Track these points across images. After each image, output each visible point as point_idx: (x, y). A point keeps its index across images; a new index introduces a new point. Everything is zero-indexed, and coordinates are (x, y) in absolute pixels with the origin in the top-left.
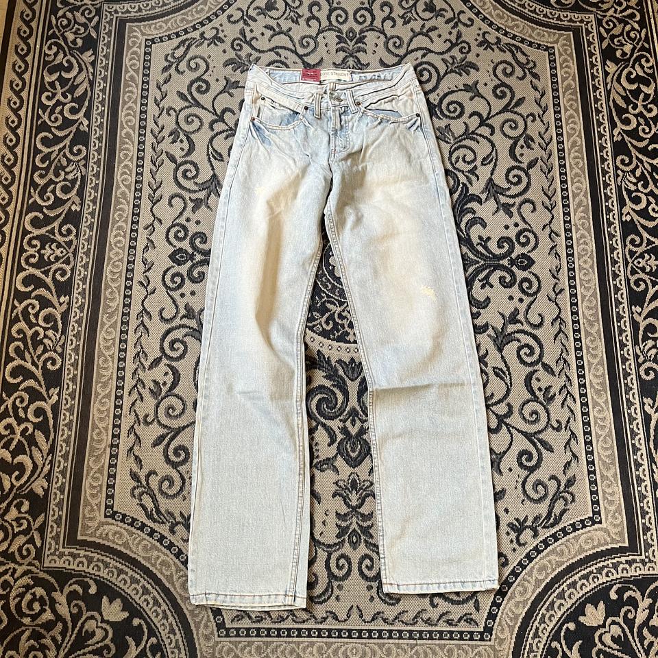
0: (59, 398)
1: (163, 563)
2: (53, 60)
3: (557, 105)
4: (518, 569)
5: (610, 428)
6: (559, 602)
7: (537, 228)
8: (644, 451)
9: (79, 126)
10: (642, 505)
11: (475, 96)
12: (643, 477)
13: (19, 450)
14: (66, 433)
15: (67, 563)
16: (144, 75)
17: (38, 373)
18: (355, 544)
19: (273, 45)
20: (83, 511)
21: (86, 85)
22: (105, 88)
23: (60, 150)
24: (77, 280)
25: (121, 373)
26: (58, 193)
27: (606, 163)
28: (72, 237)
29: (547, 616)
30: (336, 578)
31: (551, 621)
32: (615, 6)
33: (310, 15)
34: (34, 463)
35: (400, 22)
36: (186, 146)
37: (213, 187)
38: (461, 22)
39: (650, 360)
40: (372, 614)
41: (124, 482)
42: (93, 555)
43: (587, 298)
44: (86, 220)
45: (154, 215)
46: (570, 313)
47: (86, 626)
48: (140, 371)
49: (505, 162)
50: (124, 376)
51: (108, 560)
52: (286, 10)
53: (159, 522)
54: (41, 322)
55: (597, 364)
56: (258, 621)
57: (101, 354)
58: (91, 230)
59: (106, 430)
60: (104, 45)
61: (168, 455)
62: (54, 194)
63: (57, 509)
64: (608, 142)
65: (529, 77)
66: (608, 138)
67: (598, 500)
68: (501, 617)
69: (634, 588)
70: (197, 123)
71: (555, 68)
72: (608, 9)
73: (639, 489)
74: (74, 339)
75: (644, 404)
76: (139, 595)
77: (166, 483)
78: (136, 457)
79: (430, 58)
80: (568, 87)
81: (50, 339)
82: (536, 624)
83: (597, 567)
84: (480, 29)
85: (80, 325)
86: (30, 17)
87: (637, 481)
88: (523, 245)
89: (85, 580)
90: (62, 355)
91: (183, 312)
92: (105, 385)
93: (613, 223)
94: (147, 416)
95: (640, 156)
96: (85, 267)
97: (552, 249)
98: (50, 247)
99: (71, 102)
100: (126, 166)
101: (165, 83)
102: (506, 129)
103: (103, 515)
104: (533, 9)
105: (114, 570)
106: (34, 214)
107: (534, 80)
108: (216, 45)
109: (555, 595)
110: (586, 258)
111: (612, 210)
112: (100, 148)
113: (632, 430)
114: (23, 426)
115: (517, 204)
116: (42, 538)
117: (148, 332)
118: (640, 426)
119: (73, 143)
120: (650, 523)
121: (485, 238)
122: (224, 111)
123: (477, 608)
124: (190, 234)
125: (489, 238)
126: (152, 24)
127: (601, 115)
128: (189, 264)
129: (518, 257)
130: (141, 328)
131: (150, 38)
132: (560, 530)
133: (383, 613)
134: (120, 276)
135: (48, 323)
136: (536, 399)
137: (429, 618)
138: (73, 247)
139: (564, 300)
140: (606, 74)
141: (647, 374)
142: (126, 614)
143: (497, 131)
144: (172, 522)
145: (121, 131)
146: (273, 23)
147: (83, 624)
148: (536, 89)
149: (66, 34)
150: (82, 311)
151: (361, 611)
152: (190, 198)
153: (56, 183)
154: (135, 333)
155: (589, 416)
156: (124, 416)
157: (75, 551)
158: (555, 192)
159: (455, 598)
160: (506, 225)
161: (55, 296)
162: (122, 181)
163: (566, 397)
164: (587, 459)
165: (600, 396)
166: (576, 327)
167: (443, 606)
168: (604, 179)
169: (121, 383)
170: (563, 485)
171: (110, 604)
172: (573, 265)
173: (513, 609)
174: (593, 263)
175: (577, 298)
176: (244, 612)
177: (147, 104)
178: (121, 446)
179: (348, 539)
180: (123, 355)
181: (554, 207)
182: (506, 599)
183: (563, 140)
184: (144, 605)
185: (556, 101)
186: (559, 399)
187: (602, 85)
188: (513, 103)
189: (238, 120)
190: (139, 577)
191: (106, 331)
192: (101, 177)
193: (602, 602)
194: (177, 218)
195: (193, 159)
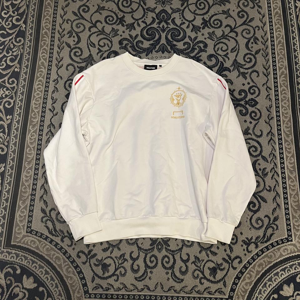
0: (5, 169)
1: (57, 258)
3: (271, 22)
4: (247, 265)
5: (297, 191)
6: (269, 283)
7: (260, 85)
9: (21, 27)
11: (228, 17)
15: (5, 256)
16: (55, 2)
18: (160, 249)
20: (15, 229)
21: (25, 7)
22: (34, 9)
23: (10, 40)
24: (17, 108)
25: (38, 157)
26: (8, 62)
27: (296, 52)
28: (15, 85)
29: (263, 290)
30: (149, 267)
31: (265, 293)
36: (76, 39)
37: (89, 61)
40: (168, 288)
41: (37, 214)
42: (19, 253)
43: (286, 122)
44: (23, 76)
45: (58, 75)
46: (276, 130)
47: (14, 291)
49: (243, 51)
50: (40, 158)
51: (27, 255)
53: (56, 236)
55: (290, 157)
56: (107, 290)
57: (28, 146)
58: (25, 81)
59: (29, 186)
62: (6, 63)
63: (1, 228)
64: (298, 41)
65: (256, 7)
66: (297, 39)
67: (291, 229)
68: (238, 290)
70: (82, 28)
71: (270, 3)
74: (14, 138)
76: (43, 275)
78: (45, 201)
80: (277, 13)
82: (257, 294)
83: (290, 264)
85: (17, 131)
88: (252, 94)
89: (15, 266)
90: (7, 147)
92: (29, 163)
96: (21, 101)
97: (267, 96)
98: (3, 89)
99: (17, 16)
100: (45, 49)
101: (66, 6)
102: (244, 33)
103: (25, 232)
105: (30, 261)
107: (259, 9)
109: (267, 279)
110: (285, 101)
112: (31, 39)
115: (249, 72)
117: (53, 135)
119: (17, 36)
121: (232, 90)
122: (97, 22)
123: (225, 285)
125: (234, 90)
127: (293, 28)
129: (249, 100)
130: (50, 133)
132: (270, 244)
133: (174, 287)
134: (39, 106)
136: (258, 174)
137: (199, 290)
138: (15, 90)
139: (274, 123)
140: (296, 7)
142: (36, 285)
143: (239, 35)
144: (62, 236)
145: (42, 31)
147: (12, 290)
148: (260, 14)
150: (18, 124)
151: (162, 285)
152: (77, 66)
153: (8, 57)
154: (46, 135)
155: (286, 184)
156: (39, 179)
157: (10, 251)
158: (269, 67)
159: (213, 280)
160: (243, 84)
161: (5, 116)
162: (42, 57)
163: (274, 174)
164: (285, 207)
165: (292, 173)
166: (280, 137)
167: (207, 284)
168: (295, 60)
169: (38, 162)
170: (272, 220)
171: (28, 279)
172: (278, 105)
173: (244, 286)
174: (289, 104)
175: (280, 122)
176: (99, 285)
177: (56, 17)
178: (36, 195)
179: (157, 247)
180: (39, 147)
181: (269, 75)
182: (240, 281)
183: (274, 40)
184: (46, 280)
185: (271, 20)
186: (270, 175)
187: (294, 12)
188: (248, 21)
189: (104, 27)
190: (43, 265)
191: (31, 134)
192: (31, 54)
193: (292, 283)
194: (70, 76)
195: (80, 46)
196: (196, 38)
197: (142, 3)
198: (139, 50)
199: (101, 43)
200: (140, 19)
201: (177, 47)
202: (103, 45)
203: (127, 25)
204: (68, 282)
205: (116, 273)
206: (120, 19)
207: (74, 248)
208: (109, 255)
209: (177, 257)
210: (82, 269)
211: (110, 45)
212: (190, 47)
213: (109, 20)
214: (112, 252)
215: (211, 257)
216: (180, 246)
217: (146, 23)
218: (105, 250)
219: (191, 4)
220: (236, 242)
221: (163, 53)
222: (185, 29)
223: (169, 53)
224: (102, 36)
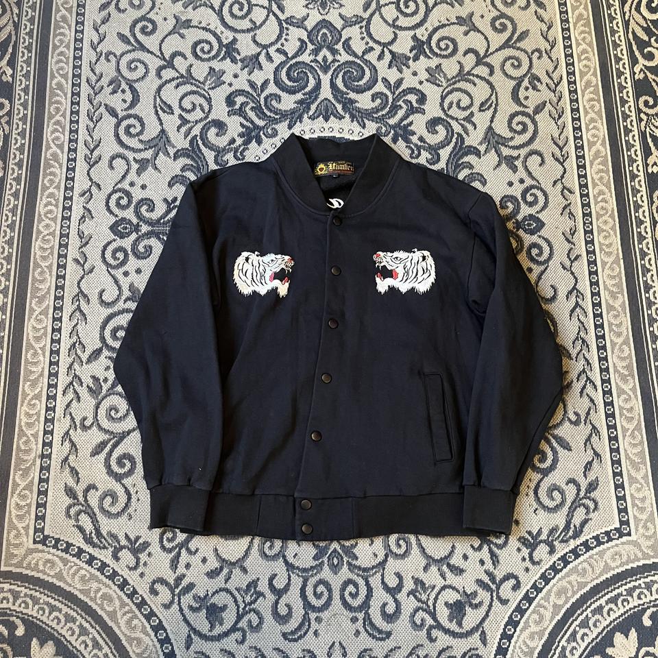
1: (104, 596)
3: (567, 38)
4: (532, 593)
5: (639, 420)
6: (583, 631)
7: (547, 185)
11: (470, 30)
16: (78, 14)
18: (335, 567)
20: (8, 537)
21: (10, 28)
22: (32, 30)
25: (54, 369)
27: (627, 106)
29: (569, 649)
30: (314, 609)
31: (573, 654)
36: (129, 97)
37: (161, 145)
40: (357, 652)
41: (57, 501)
42: (19, 589)
43: (608, 265)
44: (11, 187)
45: (91, 180)
46: (588, 284)
48: (76, 366)
49: (507, 106)
50: (57, 372)
51: (37, 594)
53: (100, 548)
55: (621, 345)
57: (30, 346)
58: (16, 198)
59: (35, 436)
61: (110, 466)
64: (629, 80)
65: (533, 6)
66: (628, 76)
67: (626, 507)
68: (513, 651)
70: (141, 70)
76: (75, 637)
77: (108, 500)
78: (73, 469)
80: (580, 17)
83: (627, 587)
85: (4, 313)
88: (531, 204)
89: (11, 619)
91: (127, 293)
92: (34, 384)
93: (638, 176)
94: (85, 419)
96: (10, 243)
97: (564, 208)
100: (58, 122)
101: (103, 23)
102: (508, 63)
103: (31, 541)
105: (46, 607)
107: (539, 10)
109: (576, 623)
110: (605, 218)
111: (636, 161)
115: (522, 156)
117: (86, 319)
122: (174, 55)
123: (484, 642)
124: (135, 201)
127: (619, 49)
128: (134, 236)
129: (525, 219)
130: (78, 314)
132: (581, 545)
133: (370, 650)
134: (52, 253)
137: (427, 655)
139: (582, 268)
140: (623, 2)
143: (497, 70)
144: (115, 547)
145: (51, 80)
148: (542, 21)
150: (6, 296)
151: (344, 648)
152: (134, 157)
154: (70, 320)
155: (613, 407)
156: (58, 420)
158: (567, 141)
159: (457, 630)
160: (509, 182)
162: (53, 141)
163: (586, 384)
164: (612, 459)
165: (626, 381)
166: (596, 299)
167: (443, 640)
168: (625, 124)
169: (53, 380)
170: (583, 490)
171: (41, 648)
172: (591, 227)
173: (528, 642)
174: (615, 224)
175: (596, 265)
176: (203, 654)
177: (82, 48)
178: (53, 456)
179: (328, 562)
180: (56, 347)
181: (566, 159)
182: (518, 629)
183: (575, 80)
184: (82, 648)
185: (566, 34)
186: (577, 387)
187: (619, 14)
188: (516, 35)
189: (191, 66)
190: (75, 615)
191: (36, 318)
192: (28, 135)
193: (633, 630)
194: (119, 182)
195: (137, 113)
196: (399, 82)
197: (275, 7)
198: (272, 115)
199: (187, 104)
200: (272, 44)
201: (357, 105)
202: (189, 107)
203: (242, 61)
204: (132, 650)
205: (240, 625)
206: (227, 46)
207: (142, 573)
208: (223, 585)
209: (375, 581)
210: (163, 620)
211: (206, 108)
212: (387, 101)
213: (202, 50)
214: (230, 578)
215: (452, 579)
216: (381, 558)
217: (285, 54)
218: (212, 574)
219: (386, 5)
220: (506, 543)
221: (326, 119)
222: (374, 62)
223: (340, 119)
224: (188, 88)
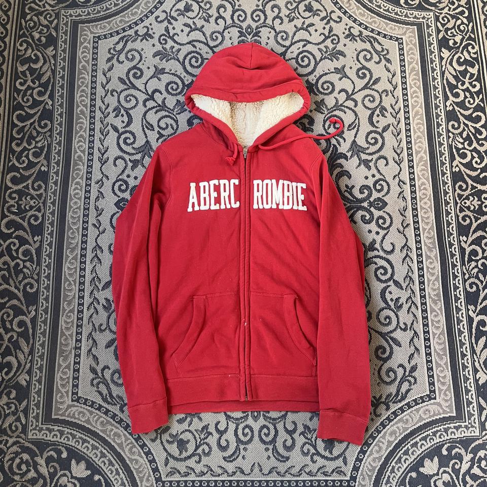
0: (36, 313)
1: (116, 434)
2: (24, 54)
3: (404, 83)
4: (375, 434)
5: (443, 328)
6: (405, 457)
7: (389, 179)
8: (468, 345)
9: (45, 105)
10: (465, 385)
11: (343, 77)
12: (466, 364)
13: (7, 352)
14: (41, 340)
15: (45, 435)
16: (93, 65)
17: (20, 295)
18: (256, 417)
19: (191, 38)
20: (56, 397)
21: (49, 73)
22: (64, 75)
23: (31, 124)
24: (47, 224)
25: (82, 294)
26: (31, 157)
27: (441, 128)
28: (42, 191)
29: (396, 468)
30: (242, 442)
31: (399, 471)
32: (449, 5)
33: (218, 15)
34: (18, 362)
35: (286, 20)
36: (126, 119)
38: (332, 19)
39: (473, 277)
40: (269, 469)
41: (85, 375)
42: (64, 429)
43: (427, 230)
44: (53, 177)
45: (102, 173)
46: (414, 242)
47: (61, 481)
48: (95, 292)
49: (365, 127)
50: (84, 296)
51: (75, 432)
52: (200, 11)
53: (112, 405)
54: (20, 256)
55: (434, 281)
56: (186, 476)
57: (66, 279)
58: (56, 185)
59: (71, 336)
60: (62, 42)
61: (117, 354)
62: (28, 158)
63: (36, 396)
64: (442, 111)
65: (383, 62)
66: (442, 108)
67: (434, 382)
68: (363, 469)
69: (460, 446)
70: (133, 102)
71: (403, 55)
72: (445, 7)
73: (464, 373)
74: (46, 269)
75: (469, 310)
76: (98, 458)
77: (117, 375)
78: (94, 356)
79: (309, 47)
80: (413, 69)
81: (28, 268)
82: (388, 473)
83: (432, 431)
84: (347, 25)
85: (50, 258)
86: (6, 21)
87: (463, 367)
88: (379, 191)
89: (59, 447)
92: (69, 303)
93: (446, 173)
94: (101, 325)
95: (466, 122)
96: (53, 213)
97: (400, 194)
98: (26, 199)
99: (38, 87)
100: (81, 136)
101: (110, 69)
102: (367, 99)
103: (70, 400)
104: (386, 9)
105: (80, 440)
106: (13, 174)
107: (387, 64)
108: (147, 40)
109: (401, 452)
110: (426, 200)
111: (445, 164)
112: (61, 122)
113: (459, 330)
114: (9, 335)
115: (374, 160)
116: (26, 418)
117: (101, 262)
118: (465, 326)
119: (41, 118)
120: (472, 399)
121: (350, 186)
122: (156, 91)
123: (346, 464)
124: (130, 187)
125: (353, 187)
126: (98, 24)
127: (437, 91)
129: (375, 200)
130: (96, 259)
131: (97, 35)
132: (406, 404)
133: (277, 468)
134: (79, 220)
135: (25, 257)
136: (389, 307)
137: (311, 471)
138: (43, 199)
139: (410, 232)
140: (441, 59)
141: (471, 287)
142: (89, 472)
143: (360, 104)
144: (121, 404)
145: (77, 109)
146: (190, 22)
147: (58, 480)
148: (389, 71)
149: (33, 33)
150: (51, 248)
151: (260, 466)
152: (129, 159)
153: (29, 150)
154: (91, 263)
155: (428, 320)
156: (85, 326)
157: (51, 427)
158: (402, 150)
159: (329, 456)
160: (366, 176)
161: (31, 237)
162: (78, 148)
163: (411, 306)
164: (426, 352)
165: (436, 304)
166: (419, 252)
167: (320, 462)
168: (439, 140)
169: (81, 301)
170: (408, 371)
171: (77, 464)
172: (416, 206)
173: (372, 463)
174: (431, 204)
175: (419, 230)
176: (175, 469)
177: (96, 87)
178: (82, 348)
179: (251, 414)
180: (82, 280)
181: (401, 162)
182: (366, 456)
183: (409, 110)
184: (102, 465)
185: (404, 80)
186: (405, 307)
187: (438, 67)
188: (371, 82)
189: (165, 98)
190: (98, 445)
191: (70, 262)
192: (62, 144)
193: (436, 457)
194: (120, 175)
195: (131, 130)
199: (163, 124)
204: (133, 466)
205: (198, 452)
206: (188, 86)
208: (187, 428)
209: (280, 426)
210: (151, 449)
211: (175, 127)
213: (172, 88)
214: (191, 423)
216: (283, 412)
218: (180, 421)
219: (290, 59)
224: (164, 113)
